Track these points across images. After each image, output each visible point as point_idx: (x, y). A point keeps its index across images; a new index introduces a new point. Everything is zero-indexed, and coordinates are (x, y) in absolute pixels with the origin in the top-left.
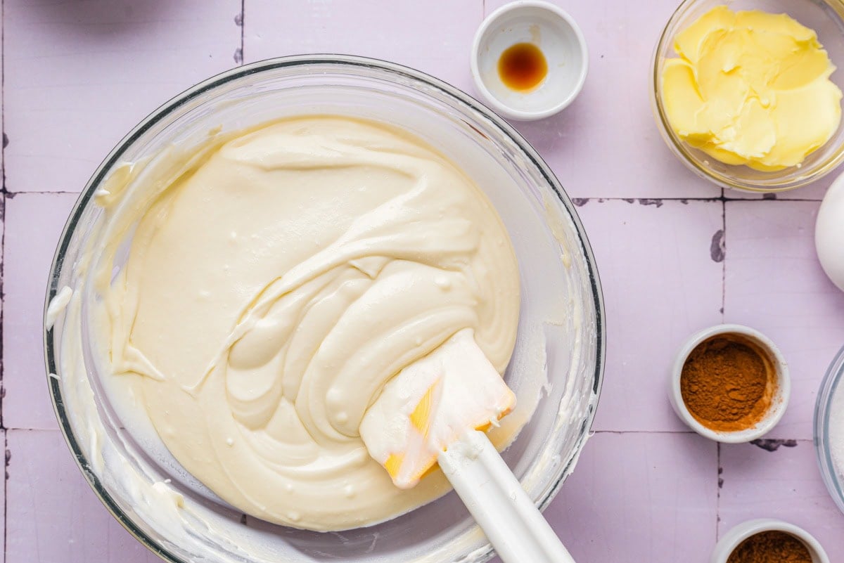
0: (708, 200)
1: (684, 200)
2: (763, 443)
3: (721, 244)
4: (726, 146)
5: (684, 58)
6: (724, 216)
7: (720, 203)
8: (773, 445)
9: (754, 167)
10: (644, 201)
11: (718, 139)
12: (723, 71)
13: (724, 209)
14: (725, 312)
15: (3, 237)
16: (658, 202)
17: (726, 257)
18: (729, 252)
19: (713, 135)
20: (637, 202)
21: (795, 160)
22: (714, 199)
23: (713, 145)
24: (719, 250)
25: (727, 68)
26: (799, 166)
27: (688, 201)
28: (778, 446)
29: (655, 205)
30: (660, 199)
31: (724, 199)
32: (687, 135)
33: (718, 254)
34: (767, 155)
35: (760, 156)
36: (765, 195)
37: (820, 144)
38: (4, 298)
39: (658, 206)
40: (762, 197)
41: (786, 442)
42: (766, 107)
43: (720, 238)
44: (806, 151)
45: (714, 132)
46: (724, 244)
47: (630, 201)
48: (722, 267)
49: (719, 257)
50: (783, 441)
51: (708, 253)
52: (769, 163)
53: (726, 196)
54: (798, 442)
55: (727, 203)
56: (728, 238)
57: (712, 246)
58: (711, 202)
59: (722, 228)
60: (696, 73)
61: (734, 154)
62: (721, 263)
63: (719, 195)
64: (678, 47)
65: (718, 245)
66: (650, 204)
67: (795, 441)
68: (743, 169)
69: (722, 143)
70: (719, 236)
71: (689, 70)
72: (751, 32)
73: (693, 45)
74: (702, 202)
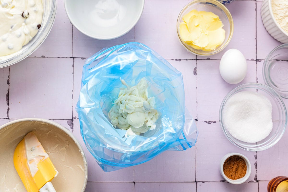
0: (193, 59)
1: (187, 60)
2: (207, 122)
3: (196, 71)
4: (196, 44)
5: (185, 22)
6: (197, 64)
7: (196, 60)
8: (210, 122)
9: (204, 50)
10: (176, 60)
11: (194, 43)
12: (195, 26)
13: (197, 62)
14: (197, 88)
15: (9, 69)
16: (180, 60)
17: (197, 74)
18: (198, 73)
19: (193, 42)
20: (174, 60)
21: (214, 48)
22: (194, 59)
23: (192, 44)
24: (196, 72)
25: (196, 25)
26: (215, 50)
27: (188, 60)
28: (211, 123)
29: (179, 61)
30: (180, 59)
31: (197, 59)
32: (185, 41)
33: (195, 73)
34: (206, 47)
35: (204, 47)
36: (207, 58)
37: (220, 44)
38: (10, 84)
39: (180, 61)
40: (206, 59)
41: (213, 122)
42: (206, 35)
43: (196, 69)
44: (216, 46)
45: (193, 41)
46: (197, 71)
47: (173, 60)
48: (196, 77)
49: (196, 74)
50: (213, 121)
51: (193, 73)
52: (207, 49)
53: (197, 58)
54: (216, 122)
55: (198, 60)
56: (198, 69)
57: (194, 71)
58: (193, 60)
59: (196, 67)
60: (188, 26)
61: (198, 46)
62: (196, 76)
63: (195, 58)
64: (183, 19)
65: (195, 71)
66: (178, 60)
67: (216, 121)
68: (200, 51)
69: (195, 44)
70: (195, 69)
71: (186, 25)
72: (202, 16)
73: (187, 19)
74: (191, 60)
